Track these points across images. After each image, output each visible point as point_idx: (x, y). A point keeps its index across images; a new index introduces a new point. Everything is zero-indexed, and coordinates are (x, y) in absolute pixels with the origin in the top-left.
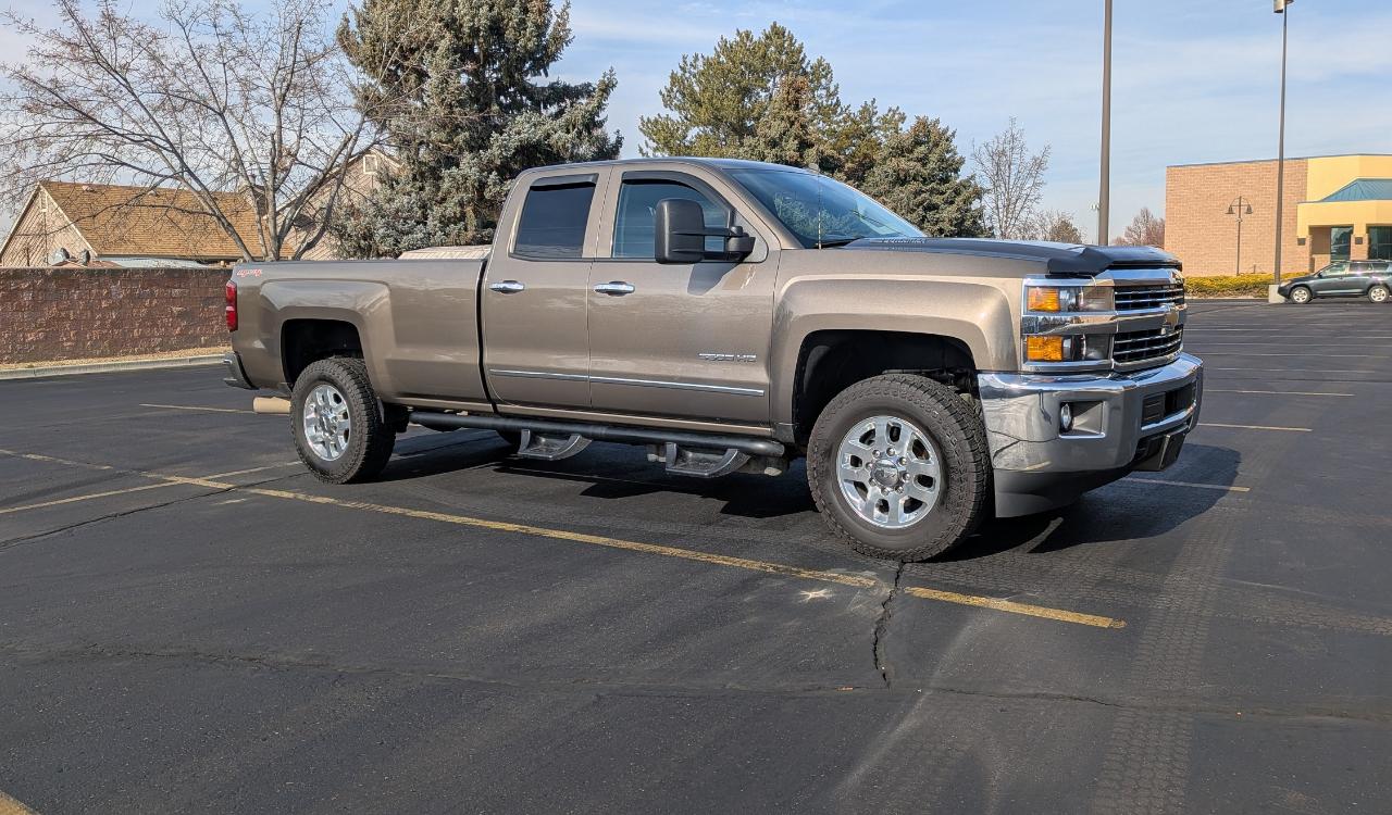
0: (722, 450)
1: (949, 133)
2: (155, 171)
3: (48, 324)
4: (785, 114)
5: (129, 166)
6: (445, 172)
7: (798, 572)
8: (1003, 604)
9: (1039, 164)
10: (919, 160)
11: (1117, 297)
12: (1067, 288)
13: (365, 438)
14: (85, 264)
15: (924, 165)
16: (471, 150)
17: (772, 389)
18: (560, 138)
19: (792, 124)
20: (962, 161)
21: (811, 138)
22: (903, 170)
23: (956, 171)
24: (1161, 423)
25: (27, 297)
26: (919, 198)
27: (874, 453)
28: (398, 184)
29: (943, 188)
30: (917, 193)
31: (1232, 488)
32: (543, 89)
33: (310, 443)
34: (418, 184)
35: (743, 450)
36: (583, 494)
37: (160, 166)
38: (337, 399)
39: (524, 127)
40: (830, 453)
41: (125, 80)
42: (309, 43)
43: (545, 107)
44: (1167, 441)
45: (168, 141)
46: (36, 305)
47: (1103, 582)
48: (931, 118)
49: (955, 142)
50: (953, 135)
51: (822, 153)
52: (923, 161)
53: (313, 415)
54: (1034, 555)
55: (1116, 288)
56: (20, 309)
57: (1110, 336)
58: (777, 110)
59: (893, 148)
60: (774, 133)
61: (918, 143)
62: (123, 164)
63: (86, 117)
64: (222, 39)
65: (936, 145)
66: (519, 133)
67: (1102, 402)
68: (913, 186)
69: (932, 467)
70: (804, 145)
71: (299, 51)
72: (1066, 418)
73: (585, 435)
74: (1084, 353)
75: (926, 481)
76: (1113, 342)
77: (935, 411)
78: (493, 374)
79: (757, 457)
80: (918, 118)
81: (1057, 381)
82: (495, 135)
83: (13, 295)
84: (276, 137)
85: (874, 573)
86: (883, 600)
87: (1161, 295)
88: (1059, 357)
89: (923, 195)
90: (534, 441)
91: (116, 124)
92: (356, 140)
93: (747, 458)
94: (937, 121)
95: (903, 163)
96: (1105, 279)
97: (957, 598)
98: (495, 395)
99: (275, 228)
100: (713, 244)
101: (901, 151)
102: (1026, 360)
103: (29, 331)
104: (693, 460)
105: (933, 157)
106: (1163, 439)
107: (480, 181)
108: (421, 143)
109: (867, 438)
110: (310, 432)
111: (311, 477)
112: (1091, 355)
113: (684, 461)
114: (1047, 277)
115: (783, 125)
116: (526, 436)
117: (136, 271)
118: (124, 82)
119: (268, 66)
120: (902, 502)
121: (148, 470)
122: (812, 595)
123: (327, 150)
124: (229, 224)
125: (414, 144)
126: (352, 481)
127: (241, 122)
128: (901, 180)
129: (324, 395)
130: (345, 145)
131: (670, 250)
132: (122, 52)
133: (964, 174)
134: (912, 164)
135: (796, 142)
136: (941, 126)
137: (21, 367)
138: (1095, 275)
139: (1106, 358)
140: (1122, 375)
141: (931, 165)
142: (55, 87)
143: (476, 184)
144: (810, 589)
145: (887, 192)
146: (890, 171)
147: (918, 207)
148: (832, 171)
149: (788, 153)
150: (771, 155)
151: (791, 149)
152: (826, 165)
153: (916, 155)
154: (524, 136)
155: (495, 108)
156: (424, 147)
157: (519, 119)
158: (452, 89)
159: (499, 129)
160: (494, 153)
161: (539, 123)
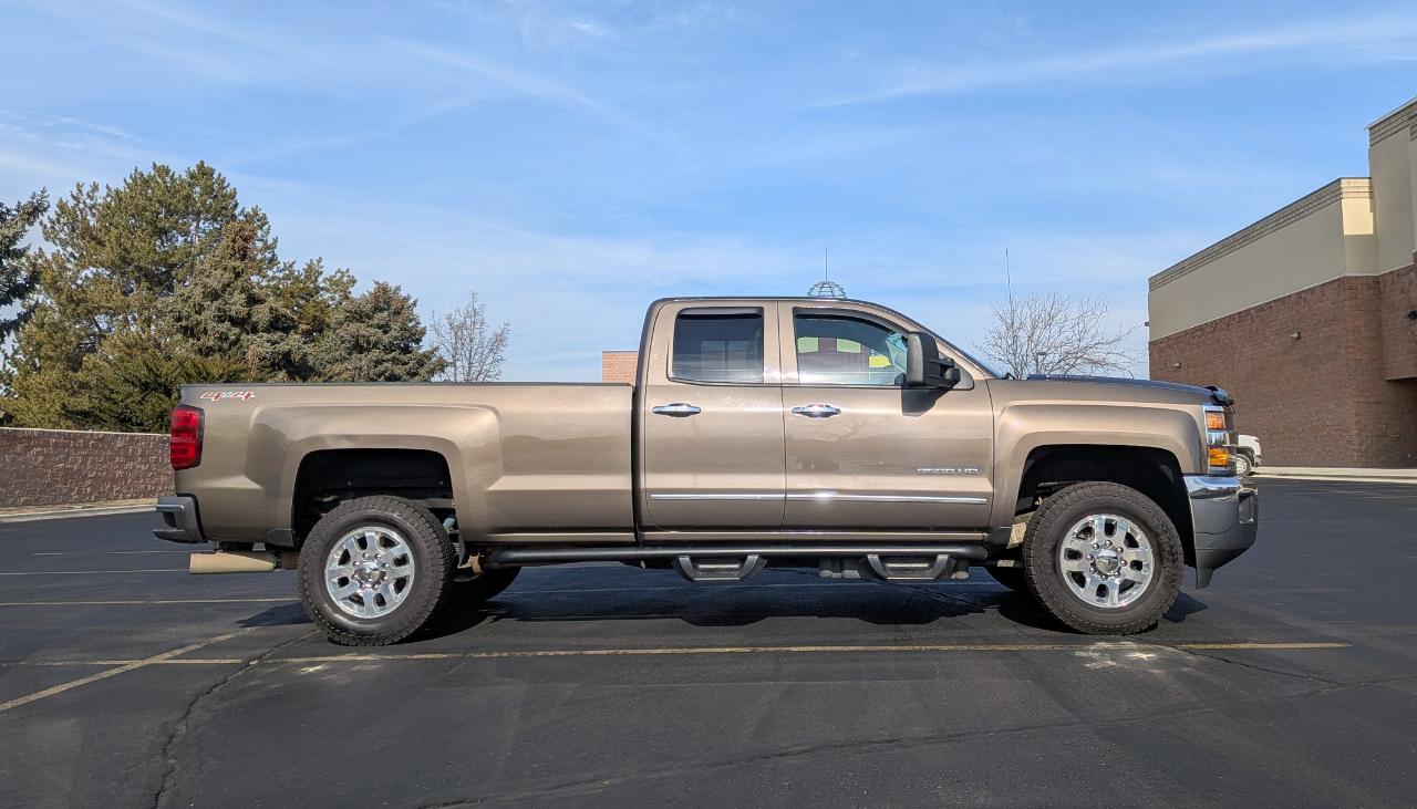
1: (411, 302)
4: (229, 263)
9: (499, 340)
10: (379, 327)
15: (385, 332)
19: (237, 275)
20: (423, 332)
21: (261, 292)
22: (364, 336)
23: (418, 341)
26: (381, 368)
29: (405, 358)
30: (378, 362)
48: (392, 285)
49: (416, 311)
50: (414, 304)
51: (276, 310)
52: (385, 328)
58: (218, 259)
59: (351, 312)
60: (215, 284)
61: (377, 309)
65: (397, 313)
68: (375, 354)
70: (254, 300)
80: (377, 283)
89: (385, 364)
94: (398, 288)
95: (363, 329)
101: (358, 316)
105: (395, 326)
115: (226, 275)
128: (358, 347)
133: (425, 345)
134: (372, 330)
135: (244, 296)
136: (403, 293)
141: (393, 333)
145: (343, 360)
146: (348, 337)
147: (379, 377)
148: (286, 330)
149: (233, 308)
150: (211, 309)
151: (237, 303)
152: (278, 324)
153: (376, 321)
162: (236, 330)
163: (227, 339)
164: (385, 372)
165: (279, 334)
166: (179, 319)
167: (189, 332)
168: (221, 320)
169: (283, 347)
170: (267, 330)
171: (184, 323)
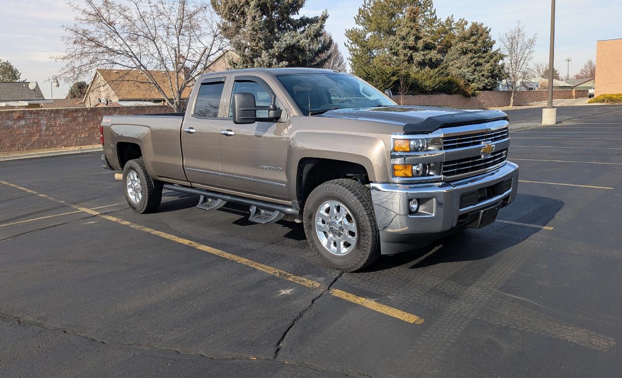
0: (273, 210)
1: (488, 29)
2: (129, 66)
3: (90, 130)
4: (409, 24)
5: (118, 64)
6: (255, 60)
7: (289, 276)
8: (371, 304)
9: (532, 42)
10: (473, 43)
11: (445, 143)
12: (416, 140)
13: (147, 195)
14: (107, 104)
15: (475, 45)
16: (266, 49)
17: (288, 184)
18: (304, 42)
19: (412, 29)
20: (494, 42)
21: (421, 35)
22: (465, 47)
23: (491, 47)
24: (476, 206)
25: (81, 119)
26: (473, 61)
27: (330, 218)
28: (236, 65)
29: (484, 55)
30: (472, 58)
31: (545, 228)
32: (297, 20)
33: (130, 195)
34: (245, 65)
35: (281, 211)
36: (234, 223)
37: (131, 64)
38: (138, 177)
39: (287, 38)
40: (311, 217)
41: (114, 28)
42: (190, 8)
43: (298, 28)
44: (481, 214)
45: (133, 53)
46: (84, 122)
47: (433, 291)
48: (479, 23)
49: (490, 34)
50: (490, 30)
51: (425, 41)
52: (475, 43)
53: (130, 184)
54: (411, 270)
55: (443, 138)
56: (78, 124)
57: (441, 163)
58: (406, 23)
59: (460, 38)
60: (403, 34)
61: (472, 35)
62: (116, 63)
63: (99, 45)
64: (153, 8)
65: (481, 35)
66: (286, 41)
67: (432, 198)
68: (470, 55)
69: (353, 227)
70: (418, 38)
71: (185, 12)
72: (414, 206)
73: (223, 199)
74: (427, 172)
75: (352, 234)
76: (443, 166)
77: (353, 200)
78: (187, 170)
79: (288, 215)
80: (473, 23)
81: (411, 188)
82: (275, 42)
83: (75, 119)
84: (177, 49)
85: (324, 279)
86: (313, 298)
87: (482, 138)
88: (410, 175)
89: (475, 59)
90: (205, 200)
91: (110, 47)
92: (211, 49)
93: (283, 215)
94: (482, 24)
95: (465, 45)
96: (440, 134)
97: (352, 298)
98: (189, 179)
99: (178, 87)
100: (261, 114)
101: (464, 39)
102: (394, 176)
103: (82, 133)
104: (264, 214)
105: (480, 41)
106: (478, 214)
107: (269, 63)
108: (246, 47)
109: (328, 211)
110: (130, 190)
111: (131, 210)
112: (431, 173)
113: (259, 214)
114: (404, 134)
115: (408, 29)
116: (202, 198)
117: (124, 107)
118: (113, 29)
119: (174, 19)
120: (342, 243)
121: (75, 203)
122: (284, 292)
123: (200, 53)
124: (159, 87)
125: (242, 48)
126: (143, 213)
127: (165, 43)
128: (464, 52)
129: (133, 175)
130: (205, 51)
131: (238, 117)
132: (112, 16)
133: (495, 48)
134: (469, 44)
135: (414, 37)
136: (484, 26)
137: (77, 148)
138: (431, 132)
139: (440, 174)
140: (447, 183)
141: (479, 45)
142: (85, 33)
143: (268, 65)
144: (284, 289)
145: (457, 58)
146: (459, 49)
147: (472, 65)
148: (431, 49)
149: (410, 42)
150: (402, 44)
151: (411, 41)
152: (428, 47)
153: (471, 40)
154: (288, 42)
155: (276, 30)
156: (247, 49)
157: (286, 34)
158: (256, 23)
159: (277, 39)
160: (275, 50)
161: (295, 36)
162: (411, 52)
163: (407, 55)
165: (428, 51)
166: (391, 50)
167: (396, 54)
168: (405, 48)
169: (428, 57)
170: (423, 50)
171: (393, 51)
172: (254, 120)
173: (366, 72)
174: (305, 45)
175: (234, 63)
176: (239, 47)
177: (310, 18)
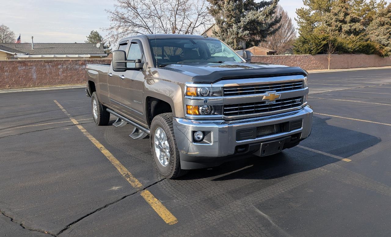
4: (340, 5)
6: (228, 30)
7: (130, 177)
8: (157, 204)
11: (225, 91)
12: (201, 88)
13: (99, 114)
16: (236, 23)
17: (144, 113)
18: (261, 18)
19: (343, 8)
21: (349, 11)
22: (383, 21)
26: (388, 31)
27: (160, 139)
28: (217, 33)
30: (387, 29)
32: (259, 3)
33: (94, 114)
34: (223, 33)
35: (145, 132)
39: (250, 15)
41: (137, 11)
43: (259, 9)
44: (261, 145)
45: (147, 26)
51: (352, 17)
53: (94, 106)
55: (223, 88)
57: (222, 106)
58: (338, 4)
59: (380, 14)
60: (336, 11)
62: (138, 32)
63: (127, 21)
66: (249, 17)
67: (210, 132)
68: (386, 26)
70: (346, 14)
74: (212, 112)
76: (224, 108)
82: (242, 18)
88: (198, 113)
90: (119, 120)
93: (147, 134)
95: (383, 19)
96: (219, 85)
101: (382, 15)
102: (187, 114)
107: (237, 32)
108: (223, 22)
110: (94, 111)
111: (94, 122)
112: (216, 113)
115: (339, 8)
119: (173, 4)
120: (165, 158)
122: (113, 188)
125: (221, 23)
126: (99, 125)
128: (382, 24)
129: (95, 102)
131: (114, 67)
134: (386, 19)
135: (344, 13)
138: (213, 83)
139: (221, 114)
143: (236, 33)
144: (116, 186)
145: (376, 29)
146: (378, 22)
147: (387, 33)
148: (355, 22)
150: (334, 18)
151: (341, 16)
152: (353, 20)
153: (388, 16)
154: (250, 18)
155: (243, 10)
156: (224, 23)
157: (250, 13)
158: (230, 6)
159: (244, 16)
160: (242, 24)
161: (256, 14)
162: (341, 24)
163: (338, 26)
164: (390, 32)
165: (353, 23)
166: (327, 22)
167: (329, 25)
168: (336, 21)
169: (353, 27)
170: (350, 23)
171: (328, 23)
172: (124, 69)
173: (304, 38)
174: (262, 20)
175: (216, 32)
176: (219, 22)
177: (268, 1)
